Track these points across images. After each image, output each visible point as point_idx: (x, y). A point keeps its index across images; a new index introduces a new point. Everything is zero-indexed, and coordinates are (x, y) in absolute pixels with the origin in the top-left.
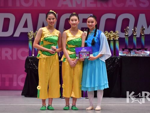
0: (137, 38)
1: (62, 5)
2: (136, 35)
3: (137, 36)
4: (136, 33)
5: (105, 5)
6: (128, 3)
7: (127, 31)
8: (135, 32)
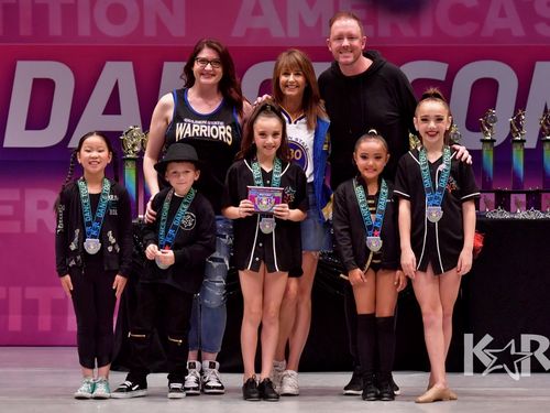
0: (527, 152)
1: (249, 31)
2: (523, 141)
3: (526, 145)
4: (524, 132)
5: (407, 31)
6: (493, 22)
7: (489, 127)
8: (520, 127)
